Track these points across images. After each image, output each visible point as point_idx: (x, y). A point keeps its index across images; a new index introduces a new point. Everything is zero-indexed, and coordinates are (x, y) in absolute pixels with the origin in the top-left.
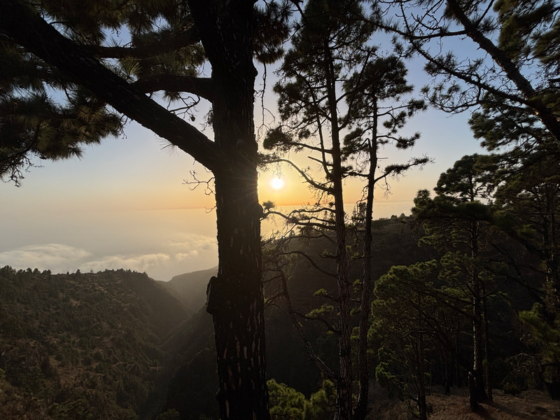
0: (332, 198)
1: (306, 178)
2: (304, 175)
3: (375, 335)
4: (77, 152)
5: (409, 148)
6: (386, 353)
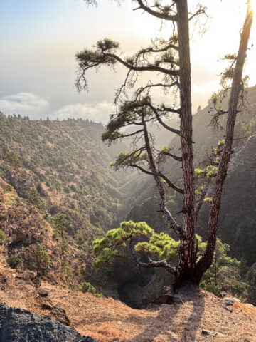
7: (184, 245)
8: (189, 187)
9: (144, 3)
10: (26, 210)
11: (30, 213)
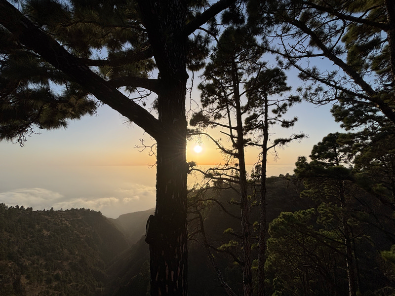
0: (237, 161)
1: (219, 146)
2: (217, 144)
3: (270, 266)
4: (64, 124)
5: (291, 127)
6: (279, 283)
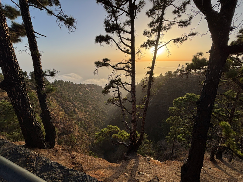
2: (118, 46)
7: (132, 135)
8: (134, 112)
9: (120, 48)
10: (68, 119)
11: (70, 120)
